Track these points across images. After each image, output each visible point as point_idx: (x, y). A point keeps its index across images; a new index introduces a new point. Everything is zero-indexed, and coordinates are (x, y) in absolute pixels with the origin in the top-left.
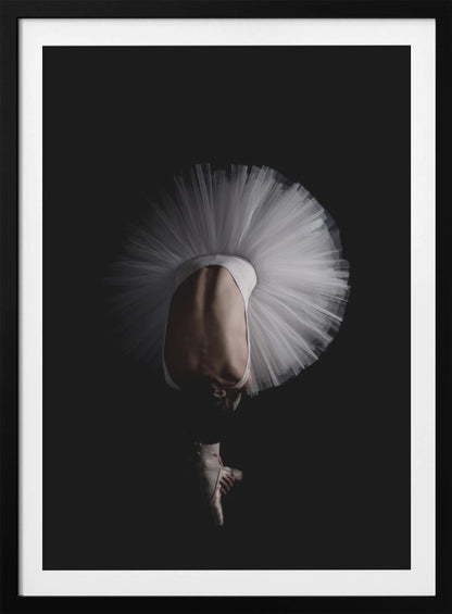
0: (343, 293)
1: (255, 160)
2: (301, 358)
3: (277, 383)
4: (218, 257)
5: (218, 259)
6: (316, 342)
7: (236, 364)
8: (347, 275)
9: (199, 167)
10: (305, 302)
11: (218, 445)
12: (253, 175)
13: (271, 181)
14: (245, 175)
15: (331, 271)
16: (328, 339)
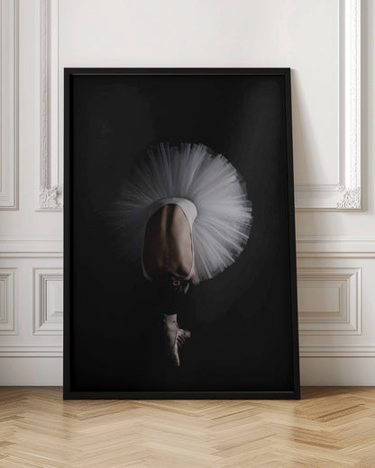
0: (248, 221)
1: (195, 141)
2: (225, 261)
3: (210, 277)
4: (174, 199)
5: (174, 200)
6: (233, 251)
7: (186, 265)
8: (251, 210)
9: (162, 145)
10: (226, 226)
11: (175, 316)
12: (194, 149)
13: (205, 153)
14: (189, 149)
15: (241, 207)
16: (241, 249)
